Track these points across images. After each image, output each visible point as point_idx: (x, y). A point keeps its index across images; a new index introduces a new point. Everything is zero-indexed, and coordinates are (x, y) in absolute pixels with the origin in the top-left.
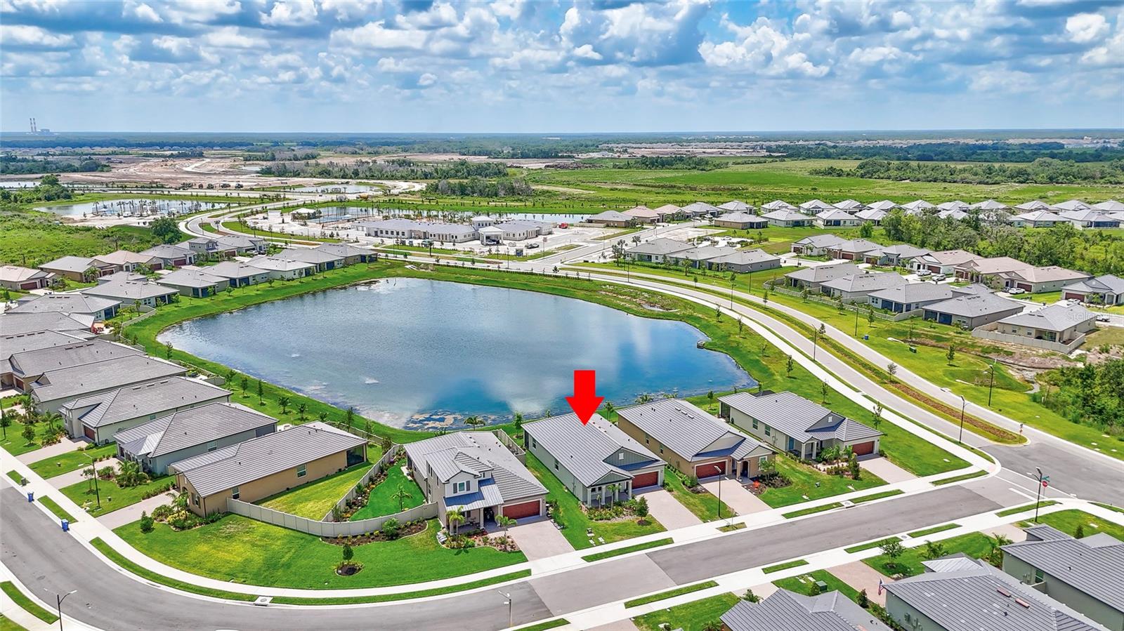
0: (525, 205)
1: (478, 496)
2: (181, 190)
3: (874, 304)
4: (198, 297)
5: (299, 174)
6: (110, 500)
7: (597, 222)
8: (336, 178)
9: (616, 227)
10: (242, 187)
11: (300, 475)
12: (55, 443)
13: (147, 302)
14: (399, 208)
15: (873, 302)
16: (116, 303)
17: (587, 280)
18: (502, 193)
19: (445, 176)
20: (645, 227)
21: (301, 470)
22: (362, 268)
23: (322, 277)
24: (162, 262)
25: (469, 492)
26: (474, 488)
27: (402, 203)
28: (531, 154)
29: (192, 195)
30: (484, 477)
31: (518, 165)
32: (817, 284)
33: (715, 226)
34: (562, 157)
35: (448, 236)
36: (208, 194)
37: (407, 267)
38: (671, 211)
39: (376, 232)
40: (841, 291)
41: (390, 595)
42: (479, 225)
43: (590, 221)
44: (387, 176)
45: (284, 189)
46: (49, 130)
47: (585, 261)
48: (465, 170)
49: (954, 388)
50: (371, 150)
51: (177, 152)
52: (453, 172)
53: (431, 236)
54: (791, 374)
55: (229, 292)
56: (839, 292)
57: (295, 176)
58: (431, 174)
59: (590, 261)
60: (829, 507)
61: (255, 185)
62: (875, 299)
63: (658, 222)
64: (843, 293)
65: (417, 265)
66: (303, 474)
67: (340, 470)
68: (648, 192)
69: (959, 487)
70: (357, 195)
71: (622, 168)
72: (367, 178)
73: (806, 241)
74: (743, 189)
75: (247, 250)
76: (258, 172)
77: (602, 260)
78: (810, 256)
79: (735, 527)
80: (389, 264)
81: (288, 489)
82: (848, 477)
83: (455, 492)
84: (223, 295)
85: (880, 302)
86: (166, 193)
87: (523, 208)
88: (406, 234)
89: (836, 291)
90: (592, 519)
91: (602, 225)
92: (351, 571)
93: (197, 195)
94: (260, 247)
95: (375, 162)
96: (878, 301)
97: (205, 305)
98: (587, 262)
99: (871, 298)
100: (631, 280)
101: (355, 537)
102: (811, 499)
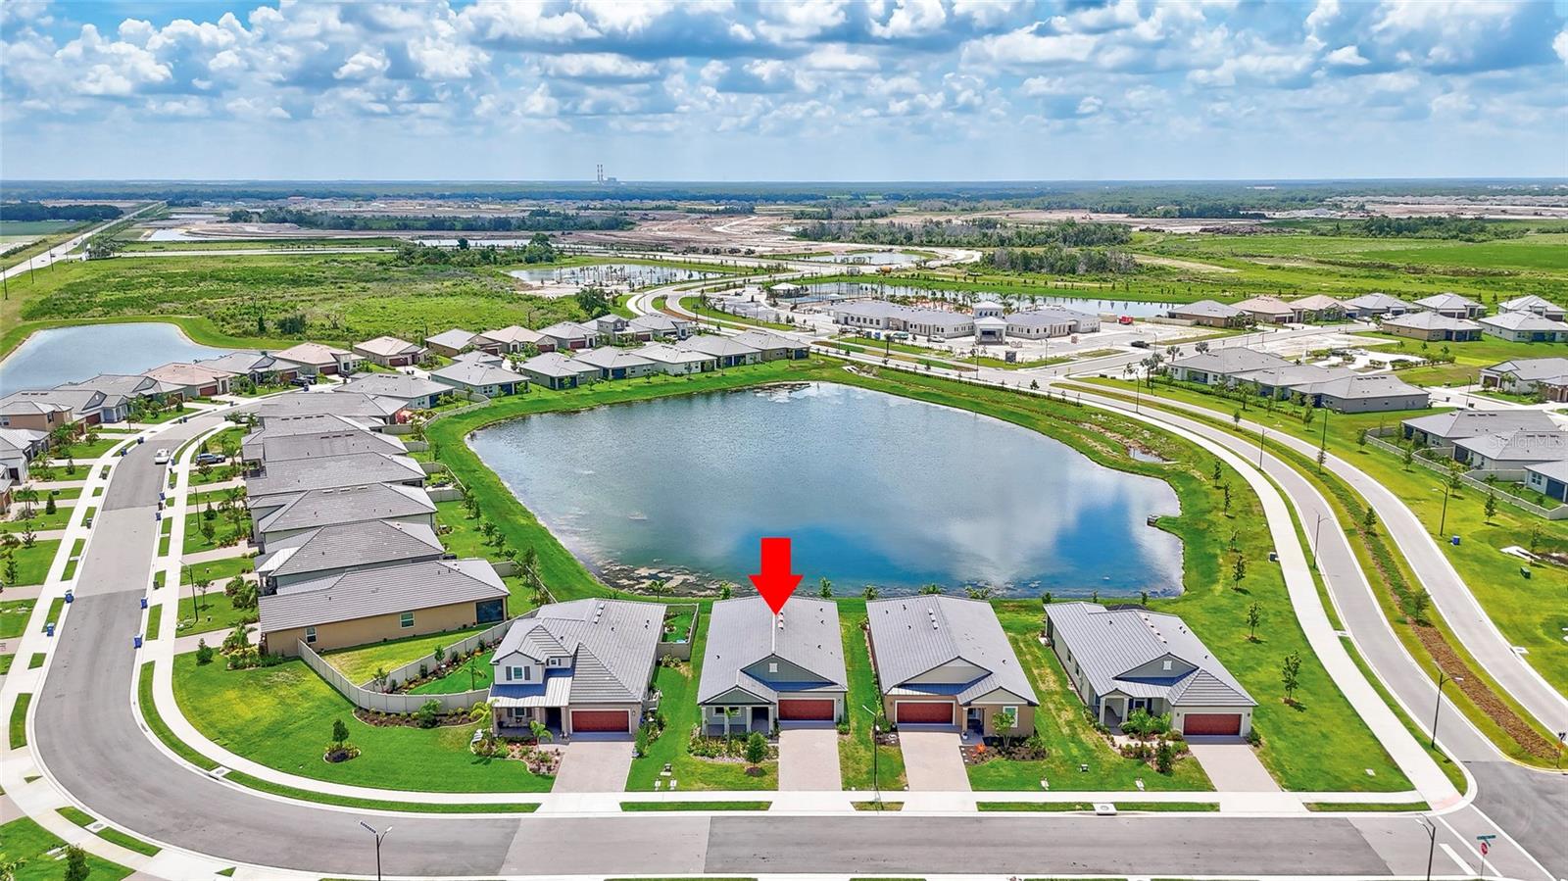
0: (1100, 288)
1: (540, 690)
2: (680, 255)
3: (1535, 486)
4: (554, 389)
5: (839, 238)
6: (209, 619)
7: (1183, 316)
8: (882, 243)
9: (1210, 326)
10: (753, 252)
11: (405, 624)
12: (231, 546)
13: (488, 390)
14: (906, 286)
15: (1534, 481)
16: (448, 388)
17: (1074, 404)
18: (1082, 268)
19: (1030, 243)
20: (1259, 327)
21: (407, 618)
22: (781, 365)
23: (720, 375)
24: (555, 342)
25: (528, 682)
26: (537, 677)
27: (929, 280)
28: (1195, 211)
29: (685, 262)
30: (560, 664)
31: (1158, 228)
32: (1448, 440)
33: (1383, 333)
34: (1244, 217)
35: (932, 329)
36: (702, 261)
37: (845, 368)
38: (1319, 305)
39: (846, 318)
40: (1483, 457)
41: (348, 798)
42: (981, 314)
43: (1172, 316)
44: (949, 242)
45: (798, 257)
46: (615, 179)
47: (1101, 376)
48: (1060, 235)
49: (1537, 650)
50: (967, 205)
51: (723, 207)
52: (1042, 237)
53: (911, 326)
54: (1241, 584)
55: (592, 385)
56: (1480, 457)
57: (833, 240)
58: (1010, 239)
59: (1109, 376)
60: (1068, 807)
61: (770, 251)
62: (1537, 477)
63: (1291, 321)
64: (1486, 460)
65: (860, 365)
66: (411, 623)
67: (465, 626)
68: (1329, 273)
69: (1346, 822)
70: (878, 268)
71: (1325, 235)
72: (921, 244)
73: (1507, 367)
74: (1510, 274)
75: (665, 334)
76: (793, 234)
77: (1128, 377)
78: (1509, 393)
79: (882, 807)
80: (822, 362)
81: (385, 640)
82: (1152, 766)
83: (509, 678)
84: (584, 389)
85: (1544, 482)
86: (658, 258)
87: (1096, 291)
88: (881, 322)
89: (1475, 456)
90: (690, 752)
91: (1189, 322)
92: (340, 756)
93: (690, 262)
94: (683, 331)
95: (950, 221)
96: (1542, 481)
97: (555, 400)
98: (1105, 377)
99: (1531, 474)
100: (1142, 409)
101: (388, 714)
102: (1051, 789)
